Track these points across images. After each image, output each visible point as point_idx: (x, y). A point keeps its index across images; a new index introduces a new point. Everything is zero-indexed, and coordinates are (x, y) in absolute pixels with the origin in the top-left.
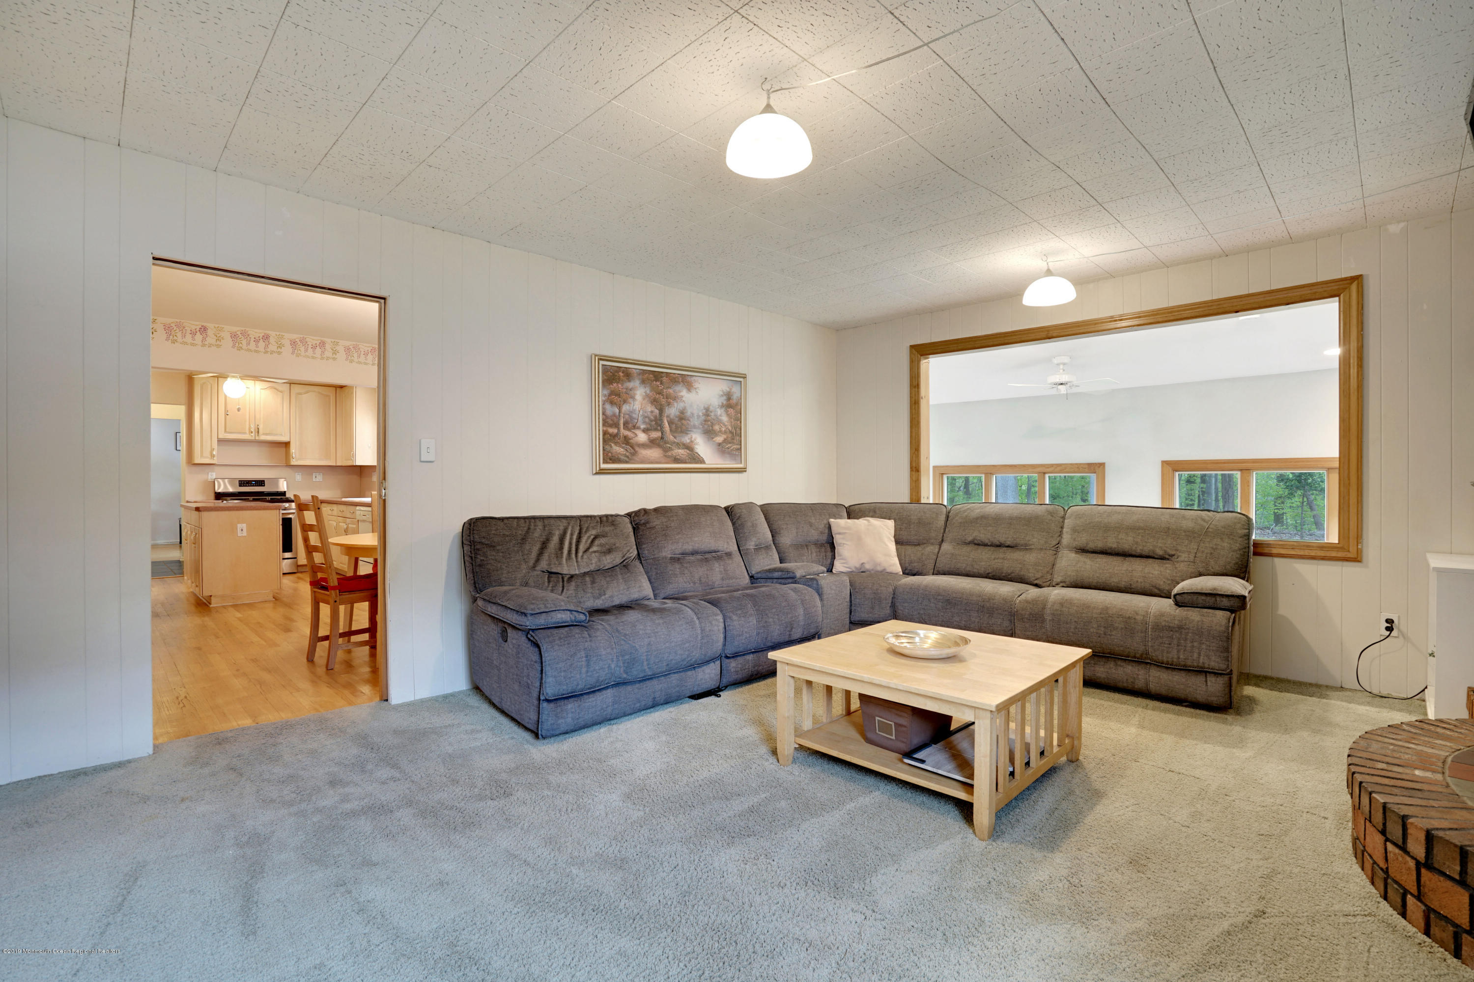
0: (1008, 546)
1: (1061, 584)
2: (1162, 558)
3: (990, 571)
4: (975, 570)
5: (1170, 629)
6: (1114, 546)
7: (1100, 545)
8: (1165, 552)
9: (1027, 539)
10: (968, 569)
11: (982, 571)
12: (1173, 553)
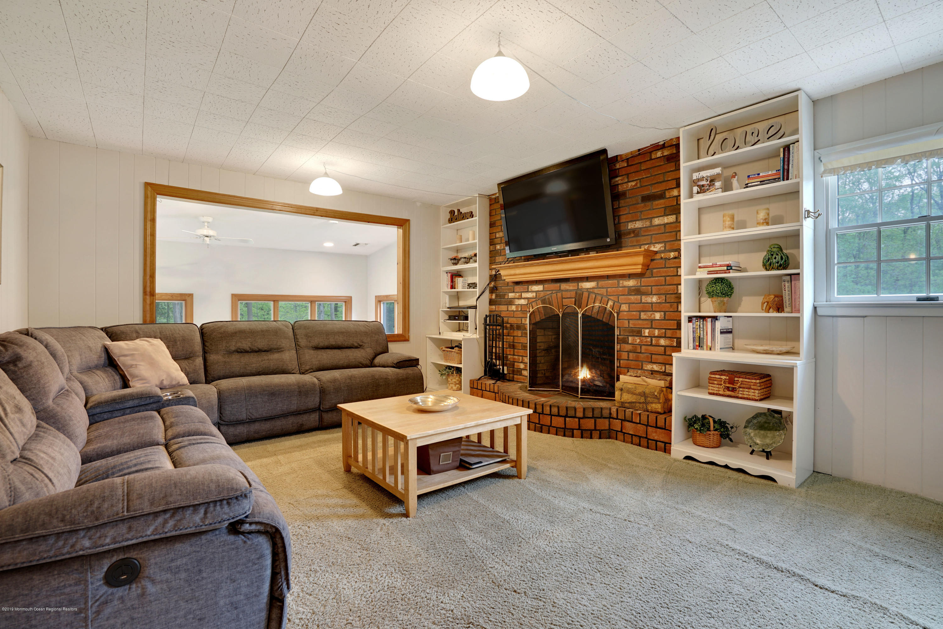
0: (265, 351)
1: (310, 371)
2: (357, 347)
3: (261, 370)
4: (248, 371)
5: (403, 380)
6: (334, 343)
7: (326, 344)
8: (358, 344)
9: (278, 344)
10: (242, 371)
11: (254, 371)
12: (361, 344)
